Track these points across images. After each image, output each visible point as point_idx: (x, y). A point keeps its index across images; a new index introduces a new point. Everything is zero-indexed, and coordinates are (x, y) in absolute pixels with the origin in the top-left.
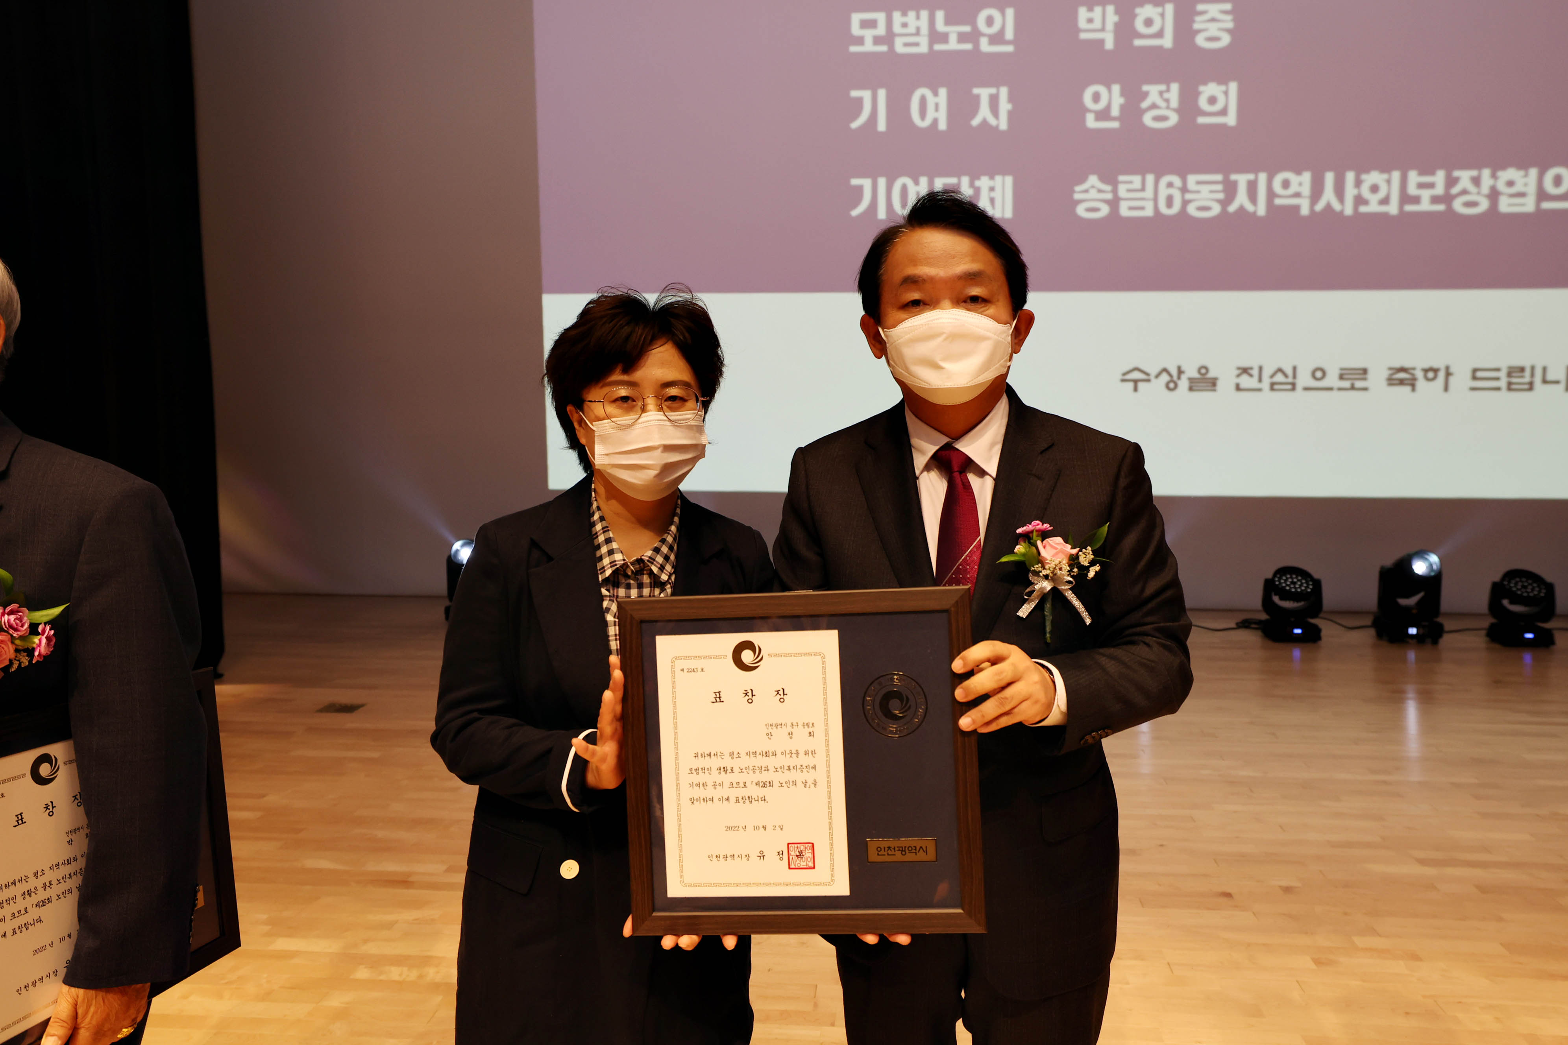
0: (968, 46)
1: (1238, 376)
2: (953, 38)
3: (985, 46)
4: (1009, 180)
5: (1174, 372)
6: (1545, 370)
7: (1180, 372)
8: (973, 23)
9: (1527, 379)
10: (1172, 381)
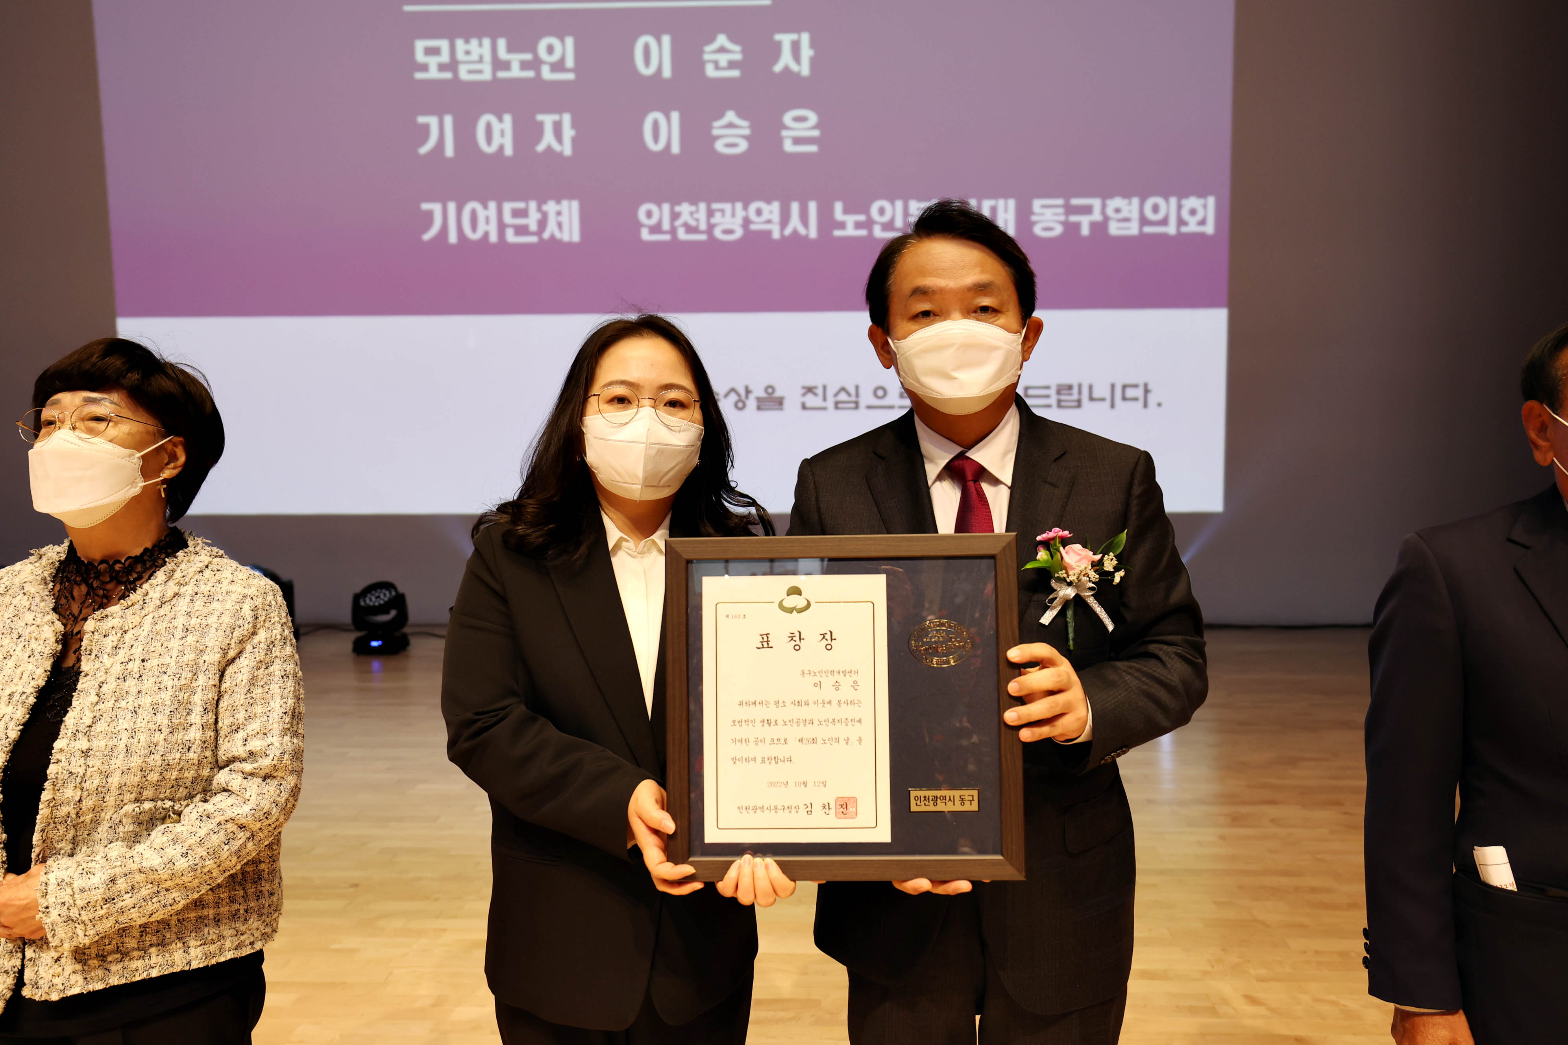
0: (530, 74)
1: (804, 395)
2: (515, 66)
3: (547, 74)
4: (575, 204)
5: (742, 392)
6: (1091, 388)
7: (748, 392)
8: (533, 50)
9: (1075, 396)
10: (740, 400)
